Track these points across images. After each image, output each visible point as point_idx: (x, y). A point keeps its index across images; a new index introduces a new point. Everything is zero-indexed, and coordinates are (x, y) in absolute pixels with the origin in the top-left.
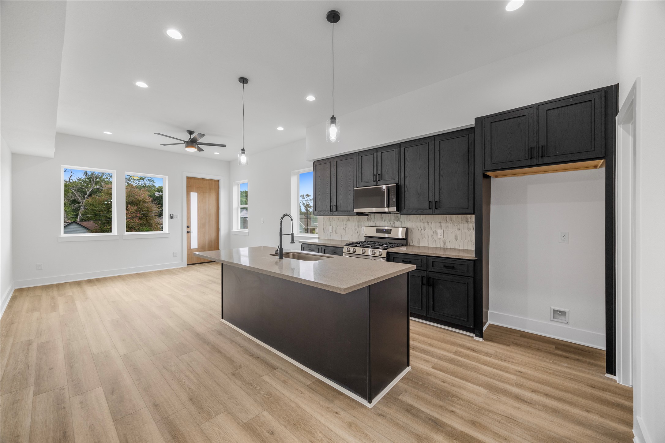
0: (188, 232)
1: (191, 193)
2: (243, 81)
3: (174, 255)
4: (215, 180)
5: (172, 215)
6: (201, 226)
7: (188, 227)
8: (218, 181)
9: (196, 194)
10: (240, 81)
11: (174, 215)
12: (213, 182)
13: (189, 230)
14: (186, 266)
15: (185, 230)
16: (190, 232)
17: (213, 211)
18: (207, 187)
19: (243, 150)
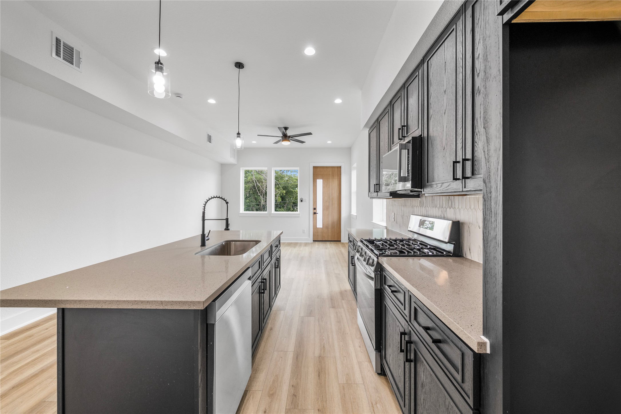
0: (315, 213)
1: (317, 180)
2: (239, 66)
3: (304, 232)
4: (338, 167)
5: (302, 199)
6: (325, 208)
7: (315, 209)
8: (340, 167)
9: (322, 180)
10: (236, 66)
11: (304, 198)
12: (336, 169)
13: (315, 211)
14: (313, 242)
15: (312, 211)
16: (317, 213)
17: (336, 195)
18: (331, 174)
19: (239, 134)
